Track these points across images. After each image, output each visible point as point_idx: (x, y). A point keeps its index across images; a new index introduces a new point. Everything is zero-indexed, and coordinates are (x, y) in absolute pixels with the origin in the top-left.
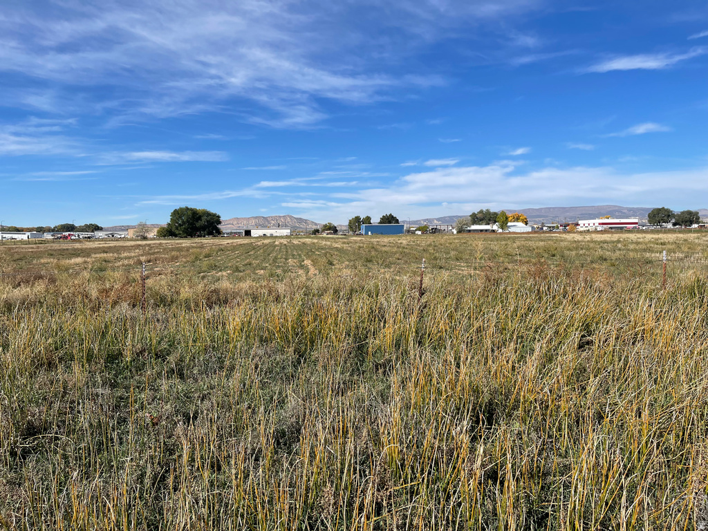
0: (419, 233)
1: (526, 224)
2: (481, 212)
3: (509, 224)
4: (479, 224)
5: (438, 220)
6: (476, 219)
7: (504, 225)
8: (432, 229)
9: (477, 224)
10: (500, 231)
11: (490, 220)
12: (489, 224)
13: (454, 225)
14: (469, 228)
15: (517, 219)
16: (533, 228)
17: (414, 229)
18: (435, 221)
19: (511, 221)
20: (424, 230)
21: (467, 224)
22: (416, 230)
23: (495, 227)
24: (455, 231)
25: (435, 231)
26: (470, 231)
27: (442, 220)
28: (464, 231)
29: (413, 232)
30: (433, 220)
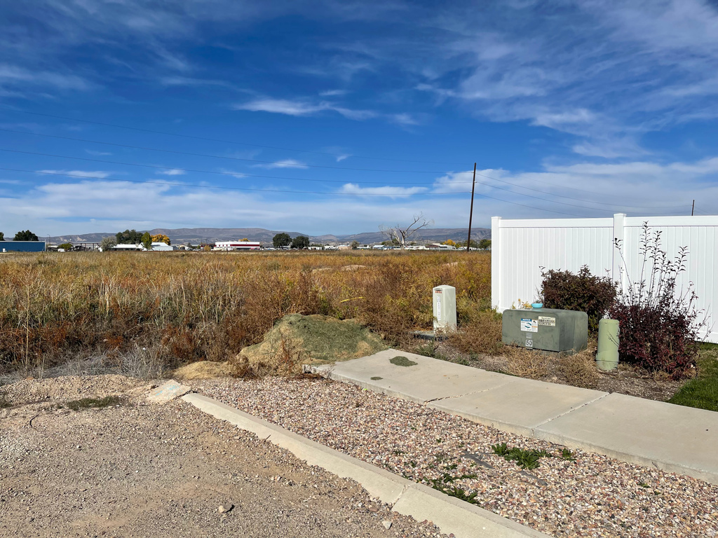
0: (63, 250)
1: (169, 244)
2: (127, 232)
3: (153, 244)
4: (125, 243)
5: (82, 237)
6: (122, 238)
7: (148, 245)
8: (77, 247)
9: (123, 243)
10: (145, 249)
11: (135, 240)
12: (135, 244)
13: (100, 243)
14: (115, 247)
15: (161, 240)
16: (174, 247)
17: (56, 247)
18: (79, 239)
19: (155, 242)
20: (68, 247)
21: (113, 243)
22: (58, 248)
23: (140, 246)
24: (101, 250)
25: (80, 249)
26: (116, 249)
27: (87, 237)
28: (110, 249)
29: (55, 250)
30: (76, 237)
